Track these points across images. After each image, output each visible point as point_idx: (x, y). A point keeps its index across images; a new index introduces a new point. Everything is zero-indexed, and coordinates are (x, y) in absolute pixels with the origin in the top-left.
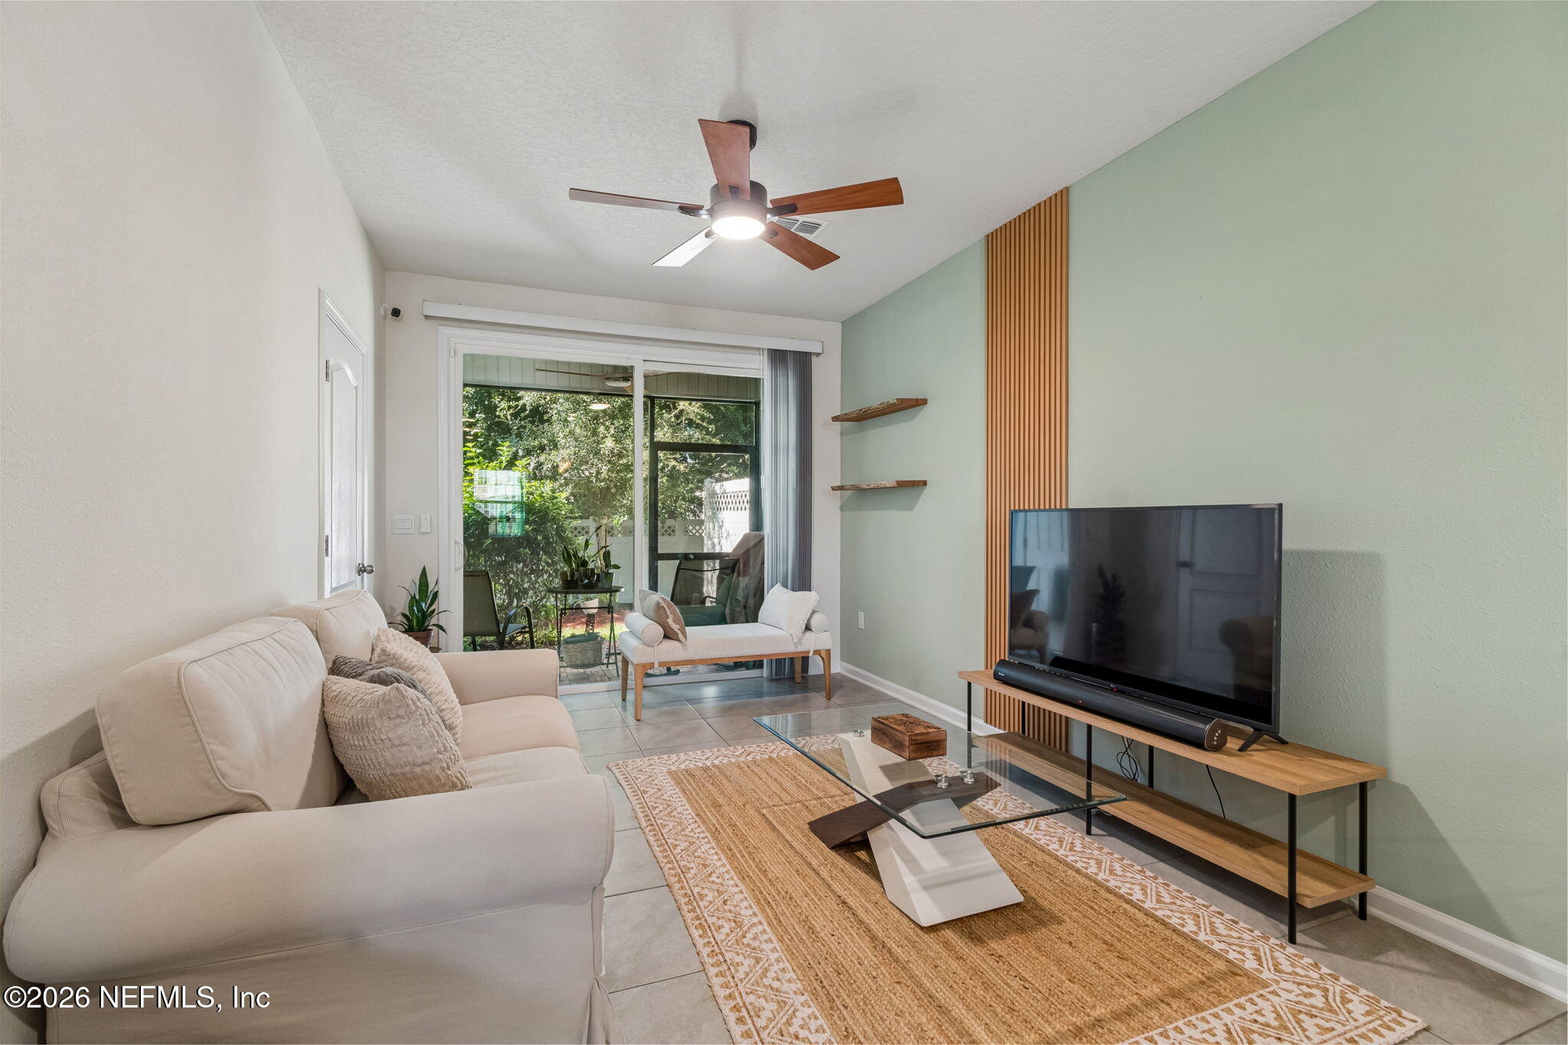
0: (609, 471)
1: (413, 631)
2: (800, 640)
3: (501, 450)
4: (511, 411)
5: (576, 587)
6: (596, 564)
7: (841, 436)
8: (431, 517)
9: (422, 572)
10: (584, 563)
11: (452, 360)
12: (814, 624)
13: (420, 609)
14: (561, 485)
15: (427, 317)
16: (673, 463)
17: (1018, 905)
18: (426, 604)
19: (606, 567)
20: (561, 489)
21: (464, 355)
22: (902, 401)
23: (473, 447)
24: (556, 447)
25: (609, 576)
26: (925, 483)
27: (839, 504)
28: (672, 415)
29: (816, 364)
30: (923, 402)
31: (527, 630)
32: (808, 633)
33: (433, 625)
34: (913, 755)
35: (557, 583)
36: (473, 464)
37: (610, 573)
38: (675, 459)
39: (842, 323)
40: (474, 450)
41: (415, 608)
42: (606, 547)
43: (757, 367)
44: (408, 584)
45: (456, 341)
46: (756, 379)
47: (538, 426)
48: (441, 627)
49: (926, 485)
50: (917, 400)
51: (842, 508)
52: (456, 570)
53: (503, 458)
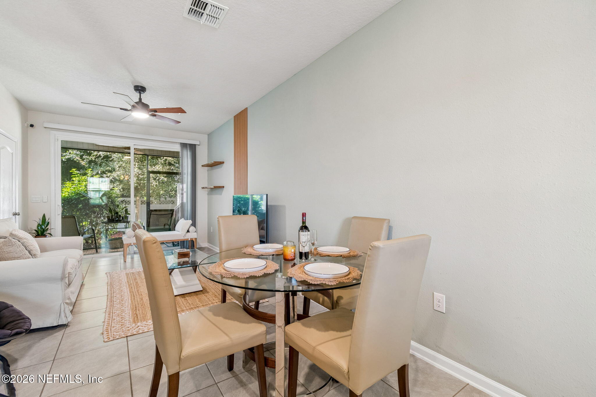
0: (137, 180)
1: (39, 236)
2: (185, 235)
3: (88, 172)
4: (94, 157)
5: (113, 221)
6: (122, 214)
7: (208, 171)
8: (47, 197)
9: (44, 215)
10: (117, 213)
11: (56, 142)
12: (190, 230)
13: (41, 228)
14: (117, 185)
15: (45, 128)
16: (163, 178)
17: (201, 291)
18: (44, 226)
19: (126, 214)
20: (117, 186)
21: (62, 141)
22: (215, 162)
23: (75, 170)
24: (114, 170)
25: (127, 217)
26: (223, 187)
27: (207, 193)
28: (162, 160)
29: (198, 148)
30: (223, 163)
31: (93, 236)
32: (188, 233)
33: (47, 233)
34: (179, 257)
35: (106, 220)
36: (75, 177)
37: (127, 216)
38: (163, 176)
39: (208, 135)
40: (76, 172)
41: (39, 228)
42: (125, 207)
43: (177, 148)
44: (38, 220)
45: (58, 136)
46: (177, 152)
47: (109, 162)
48: (50, 234)
49: (224, 187)
50: (220, 162)
51: (208, 194)
52: (58, 215)
53: (89, 175)
